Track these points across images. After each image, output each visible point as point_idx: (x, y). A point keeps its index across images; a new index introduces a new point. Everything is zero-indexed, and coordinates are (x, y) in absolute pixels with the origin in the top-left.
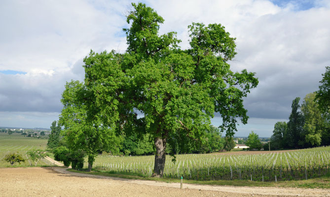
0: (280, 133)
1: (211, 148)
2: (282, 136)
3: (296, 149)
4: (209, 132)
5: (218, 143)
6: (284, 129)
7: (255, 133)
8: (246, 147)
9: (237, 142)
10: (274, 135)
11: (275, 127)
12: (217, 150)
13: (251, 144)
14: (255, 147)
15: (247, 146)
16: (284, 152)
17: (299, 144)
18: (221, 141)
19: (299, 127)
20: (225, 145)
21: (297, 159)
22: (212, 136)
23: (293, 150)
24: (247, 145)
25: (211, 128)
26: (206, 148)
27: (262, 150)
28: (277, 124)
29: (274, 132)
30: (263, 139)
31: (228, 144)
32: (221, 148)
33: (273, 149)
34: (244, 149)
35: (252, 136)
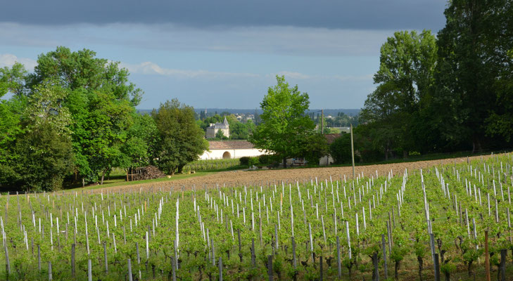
0: (405, 83)
1: (85, 162)
2: (417, 99)
3: (477, 153)
4: (74, 85)
5: (122, 136)
6: (425, 66)
7: (291, 87)
8: (254, 153)
9: (226, 133)
10: (380, 93)
11: (383, 59)
12: (116, 171)
13: (273, 136)
14: (294, 150)
15: (259, 145)
16: (421, 166)
17: (491, 130)
18: (133, 128)
19: (492, 52)
20: (157, 143)
21: (478, 202)
22: (93, 106)
23: (463, 160)
24: (257, 141)
25: (85, 65)
26: (59, 164)
27: (326, 165)
28: (391, 42)
29: (377, 79)
30: (341, 114)
31: (170, 142)
32: (135, 158)
33: (372, 157)
34: (245, 162)
35: (280, 99)
